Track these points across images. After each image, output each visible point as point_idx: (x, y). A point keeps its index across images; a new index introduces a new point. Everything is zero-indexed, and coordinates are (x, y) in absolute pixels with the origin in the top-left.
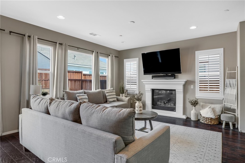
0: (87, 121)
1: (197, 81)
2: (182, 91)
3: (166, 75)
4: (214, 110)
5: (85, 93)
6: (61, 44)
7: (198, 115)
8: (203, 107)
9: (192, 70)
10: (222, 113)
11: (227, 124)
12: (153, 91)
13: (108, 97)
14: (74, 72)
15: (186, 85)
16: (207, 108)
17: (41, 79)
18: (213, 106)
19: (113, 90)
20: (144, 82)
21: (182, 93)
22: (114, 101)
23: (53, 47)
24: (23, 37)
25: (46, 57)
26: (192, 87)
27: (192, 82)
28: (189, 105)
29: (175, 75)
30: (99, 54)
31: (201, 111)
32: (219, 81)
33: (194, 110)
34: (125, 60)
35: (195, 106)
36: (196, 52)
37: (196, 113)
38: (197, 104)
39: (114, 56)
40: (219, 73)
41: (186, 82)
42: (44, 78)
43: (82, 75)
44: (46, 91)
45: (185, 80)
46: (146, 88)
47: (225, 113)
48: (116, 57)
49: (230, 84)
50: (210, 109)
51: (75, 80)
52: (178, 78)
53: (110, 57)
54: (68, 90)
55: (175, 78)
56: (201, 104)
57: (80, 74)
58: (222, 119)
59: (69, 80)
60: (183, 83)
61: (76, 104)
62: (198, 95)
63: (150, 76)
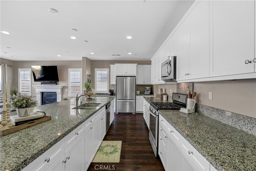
3: (51, 82)
9: (66, 80)
12: (42, 93)
15: (63, 89)
20: (34, 87)
26: (66, 90)
27: (67, 87)
34: (19, 69)
46: (36, 91)
48: (9, 66)
52: (58, 84)
62: (70, 95)
63: (40, 83)
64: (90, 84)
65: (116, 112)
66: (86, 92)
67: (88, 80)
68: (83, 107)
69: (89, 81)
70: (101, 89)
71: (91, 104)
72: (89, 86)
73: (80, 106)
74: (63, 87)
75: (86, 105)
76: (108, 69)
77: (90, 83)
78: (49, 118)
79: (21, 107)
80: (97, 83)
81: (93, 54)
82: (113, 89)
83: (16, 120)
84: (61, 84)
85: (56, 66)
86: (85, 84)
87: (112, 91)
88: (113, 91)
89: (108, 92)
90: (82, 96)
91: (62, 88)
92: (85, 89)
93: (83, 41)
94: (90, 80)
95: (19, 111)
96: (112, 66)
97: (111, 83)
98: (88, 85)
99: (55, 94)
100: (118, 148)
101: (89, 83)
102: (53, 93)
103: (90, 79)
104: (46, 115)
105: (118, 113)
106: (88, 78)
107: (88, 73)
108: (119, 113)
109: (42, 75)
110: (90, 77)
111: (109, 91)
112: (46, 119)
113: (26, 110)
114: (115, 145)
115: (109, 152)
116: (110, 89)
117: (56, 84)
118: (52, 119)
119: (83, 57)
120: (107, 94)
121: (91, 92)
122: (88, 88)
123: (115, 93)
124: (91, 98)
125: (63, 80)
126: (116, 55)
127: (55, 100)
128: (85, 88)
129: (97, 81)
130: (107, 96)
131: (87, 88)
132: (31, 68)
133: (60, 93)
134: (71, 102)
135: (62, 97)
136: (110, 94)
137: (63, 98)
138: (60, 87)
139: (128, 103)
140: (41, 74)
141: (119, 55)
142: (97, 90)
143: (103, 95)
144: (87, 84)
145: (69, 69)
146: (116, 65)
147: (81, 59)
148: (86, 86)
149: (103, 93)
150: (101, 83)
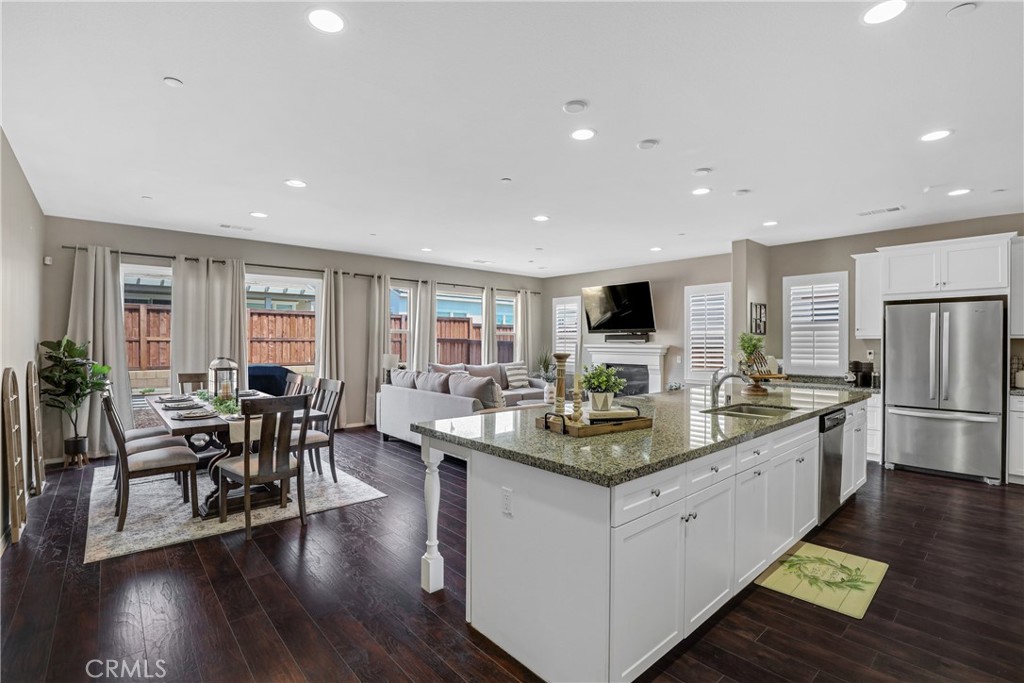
0: (455, 390)
1: (689, 346)
5: (466, 369)
6: (425, 282)
9: (677, 326)
13: (510, 379)
14: (450, 321)
15: (668, 355)
19: (524, 364)
20: (588, 349)
21: (660, 373)
22: (522, 387)
23: (413, 288)
24: (370, 280)
26: (678, 359)
27: (679, 350)
29: (646, 335)
30: (495, 291)
32: (722, 347)
34: (554, 300)
39: (529, 292)
40: (722, 332)
43: (471, 327)
44: (402, 364)
45: (666, 346)
46: (593, 361)
48: (535, 293)
51: (453, 342)
52: (653, 341)
53: (519, 295)
54: (436, 364)
57: (466, 324)
59: (439, 340)
61: (445, 375)
62: (689, 375)
63: (602, 336)
64: (759, 340)
65: (884, 463)
66: (744, 367)
67: (754, 324)
68: (734, 410)
69: (760, 328)
70: (810, 359)
71: (762, 406)
72: (755, 346)
73: (723, 409)
74: (668, 349)
75: (744, 408)
76: (846, 274)
77: (765, 333)
78: (648, 423)
79: (595, 389)
80: (793, 333)
81: (775, 223)
82: (870, 358)
83: (591, 414)
84: (661, 339)
85: (647, 283)
86: (743, 339)
87: (863, 370)
88: (870, 366)
89: (844, 372)
90: (731, 379)
91: (665, 351)
92: (742, 356)
93: (734, 194)
94: (762, 324)
95: (593, 397)
96: (860, 259)
97: (857, 333)
98: (754, 342)
99: (643, 371)
100: (866, 580)
101: (757, 337)
102: (636, 369)
103: (763, 319)
104: (641, 416)
105: (892, 467)
106: (754, 316)
107: (754, 296)
108: (899, 468)
109: (605, 312)
110: (763, 311)
111: (850, 369)
112: (643, 424)
113: (606, 397)
114: (853, 568)
115: (826, 578)
116: (853, 360)
117: (647, 341)
118: (654, 427)
119: (734, 243)
120: (838, 380)
121: (764, 369)
122: (753, 352)
123: (879, 377)
124: (765, 390)
125: (666, 327)
126: (884, 211)
127: (644, 389)
128: (743, 352)
129: (793, 326)
130: (839, 387)
131: (751, 354)
132: (580, 293)
133: (658, 367)
134: (693, 396)
135: (664, 381)
136: (854, 382)
137: (668, 387)
138: (659, 351)
139: (959, 426)
140: (603, 310)
141: (898, 209)
142: (792, 361)
143: (819, 382)
144: (751, 340)
145: (686, 288)
146: (884, 252)
147: (728, 249)
148: (746, 345)
149: (818, 374)
150: (811, 332)
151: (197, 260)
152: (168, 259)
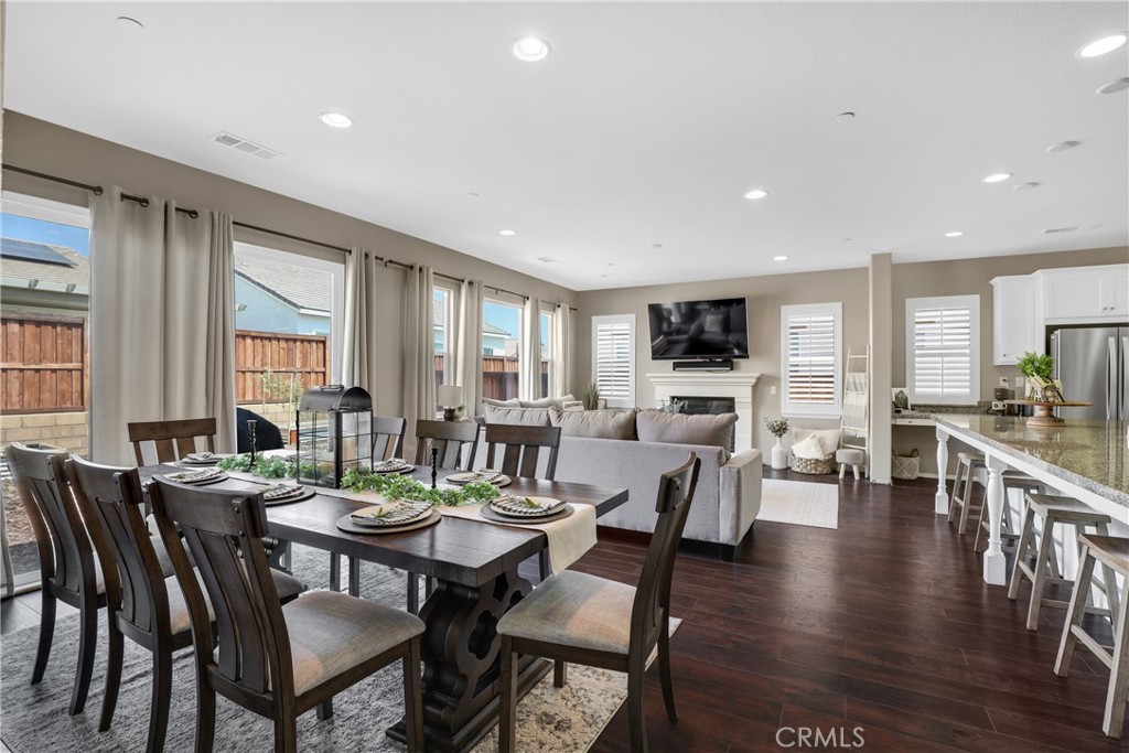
1: (785, 374)
2: (750, 400)
3: (711, 361)
4: (821, 443)
6: (470, 283)
7: (788, 455)
8: (798, 437)
9: (772, 350)
10: (838, 448)
11: (849, 473)
15: (759, 386)
16: (809, 438)
17: (292, 369)
18: (820, 433)
20: (652, 380)
21: (750, 406)
23: (452, 292)
24: (406, 272)
25: (269, 290)
26: (773, 390)
27: (774, 379)
28: (766, 434)
29: (732, 362)
31: (793, 447)
32: (832, 376)
33: (778, 443)
34: (593, 318)
35: (780, 436)
36: (783, 308)
37: (782, 452)
38: (785, 429)
40: (832, 358)
41: (759, 379)
42: (298, 365)
45: (757, 375)
46: (655, 394)
47: (844, 447)
48: (572, 309)
49: (855, 384)
50: (815, 441)
52: (738, 368)
53: (559, 310)
55: (732, 369)
56: (794, 430)
58: (838, 460)
60: (754, 381)
62: (789, 410)
63: (668, 364)
70: (938, 387)
76: (980, 297)
80: (917, 359)
82: (1004, 385)
84: (749, 367)
85: (743, 300)
97: (993, 360)
99: (728, 404)
129: (917, 352)
133: (747, 400)
138: (748, 380)
142: (917, 390)
143: (948, 411)
149: (948, 403)
150: (940, 359)
151: (144, 202)
152: (84, 191)
